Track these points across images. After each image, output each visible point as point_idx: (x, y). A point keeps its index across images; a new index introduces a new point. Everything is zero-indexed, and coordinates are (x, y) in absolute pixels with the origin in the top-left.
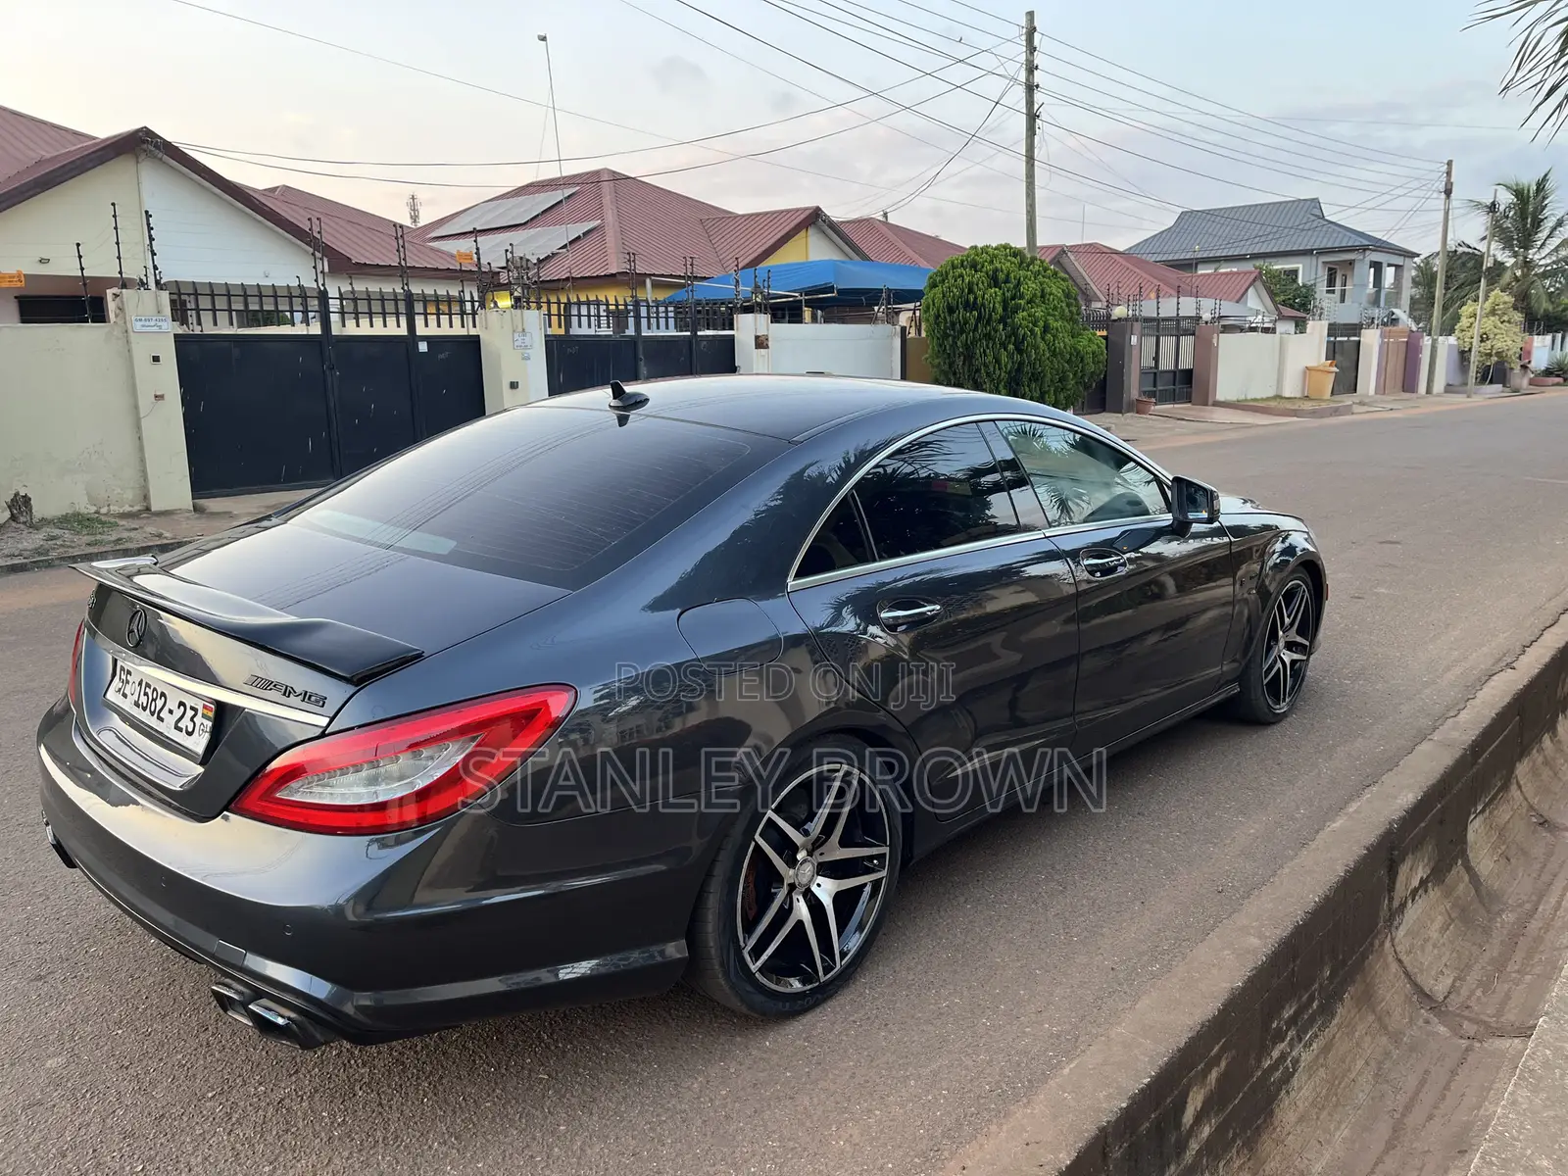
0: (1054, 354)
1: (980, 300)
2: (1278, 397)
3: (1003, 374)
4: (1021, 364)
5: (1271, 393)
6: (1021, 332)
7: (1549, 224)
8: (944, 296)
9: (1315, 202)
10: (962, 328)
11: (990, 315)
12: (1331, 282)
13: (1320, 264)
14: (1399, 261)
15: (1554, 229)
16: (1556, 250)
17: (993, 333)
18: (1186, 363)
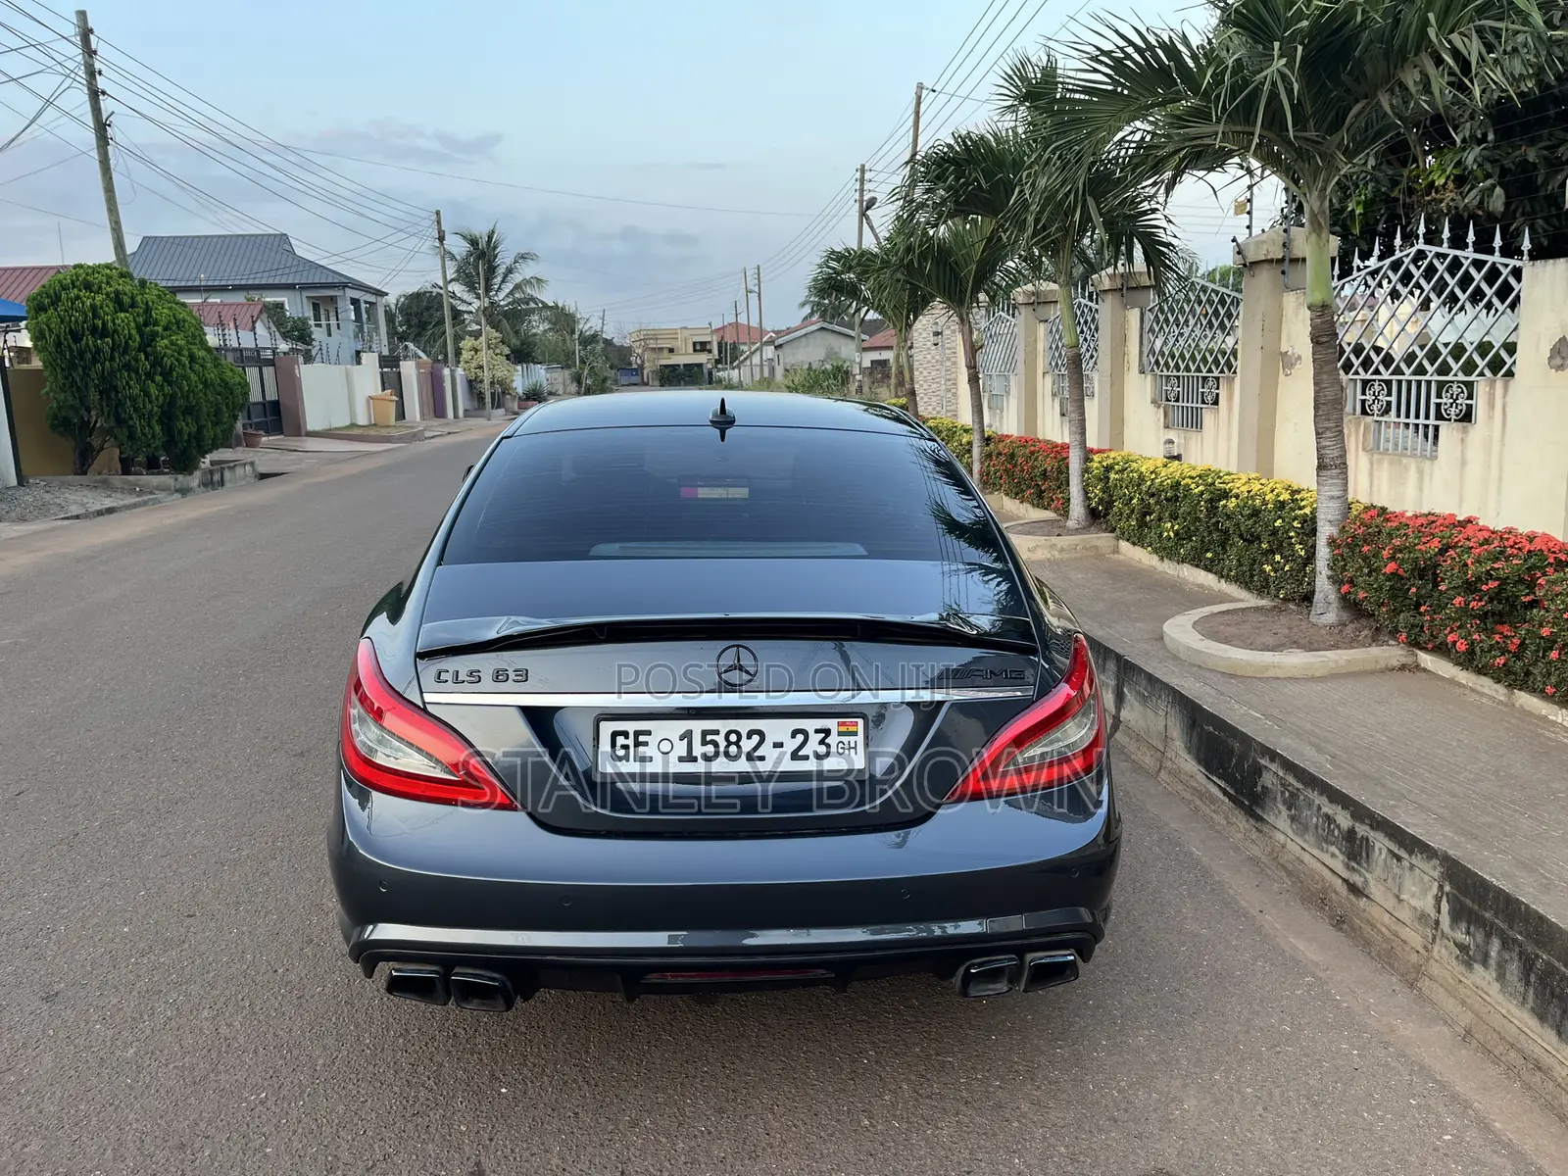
0: (206, 384)
1: (110, 324)
2: (353, 425)
3: (155, 409)
4: (173, 397)
5: (348, 423)
6: (167, 362)
7: (501, 270)
8: (62, 322)
9: (284, 237)
10: (94, 357)
11: (126, 342)
12: (317, 318)
13: (305, 300)
14: (372, 299)
15: (505, 276)
16: (511, 293)
17: (133, 363)
18: (271, 396)
